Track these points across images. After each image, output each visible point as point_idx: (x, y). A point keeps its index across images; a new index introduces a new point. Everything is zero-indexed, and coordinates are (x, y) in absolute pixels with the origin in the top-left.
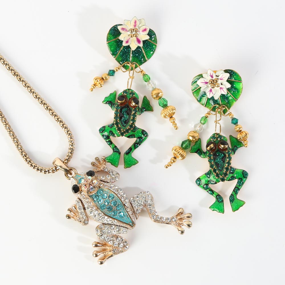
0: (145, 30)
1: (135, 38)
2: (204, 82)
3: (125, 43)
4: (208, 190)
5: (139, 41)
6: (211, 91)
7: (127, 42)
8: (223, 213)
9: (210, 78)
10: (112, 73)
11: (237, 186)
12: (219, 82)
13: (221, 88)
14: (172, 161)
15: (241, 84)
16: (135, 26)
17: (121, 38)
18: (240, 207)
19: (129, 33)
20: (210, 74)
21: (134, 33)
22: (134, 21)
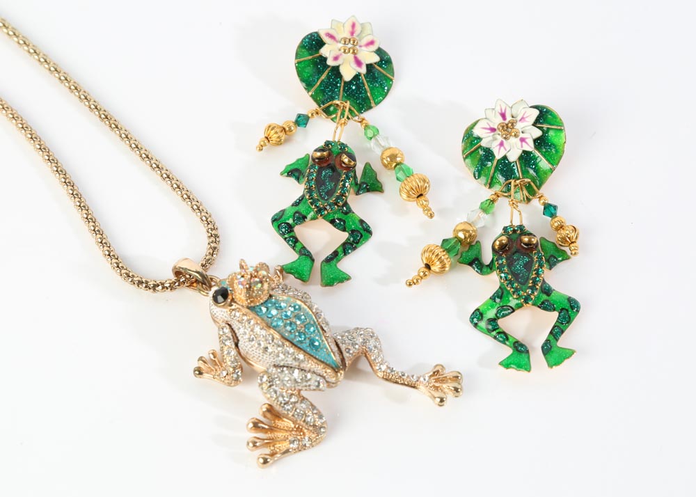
0: (372, 43)
1: (350, 56)
2: (488, 127)
3: (332, 59)
4: (494, 333)
5: (359, 63)
6: (501, 144)
7: (336, 58)
8: (529, 371)
9: (500, 120)
10: (302, 121)
11: (558, 324)
12: (519, 126)
13: (523, 140)
14: (422, 274)
15: (562, 135)
16: (352, 33)
17: (324, 51)
18: (564, 359)
19: (340, 45)
20: (501, 110)
21: (350, 46)
22: (351, 24)
